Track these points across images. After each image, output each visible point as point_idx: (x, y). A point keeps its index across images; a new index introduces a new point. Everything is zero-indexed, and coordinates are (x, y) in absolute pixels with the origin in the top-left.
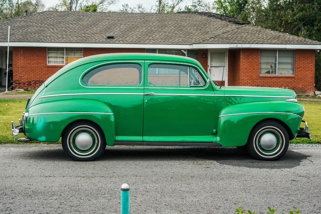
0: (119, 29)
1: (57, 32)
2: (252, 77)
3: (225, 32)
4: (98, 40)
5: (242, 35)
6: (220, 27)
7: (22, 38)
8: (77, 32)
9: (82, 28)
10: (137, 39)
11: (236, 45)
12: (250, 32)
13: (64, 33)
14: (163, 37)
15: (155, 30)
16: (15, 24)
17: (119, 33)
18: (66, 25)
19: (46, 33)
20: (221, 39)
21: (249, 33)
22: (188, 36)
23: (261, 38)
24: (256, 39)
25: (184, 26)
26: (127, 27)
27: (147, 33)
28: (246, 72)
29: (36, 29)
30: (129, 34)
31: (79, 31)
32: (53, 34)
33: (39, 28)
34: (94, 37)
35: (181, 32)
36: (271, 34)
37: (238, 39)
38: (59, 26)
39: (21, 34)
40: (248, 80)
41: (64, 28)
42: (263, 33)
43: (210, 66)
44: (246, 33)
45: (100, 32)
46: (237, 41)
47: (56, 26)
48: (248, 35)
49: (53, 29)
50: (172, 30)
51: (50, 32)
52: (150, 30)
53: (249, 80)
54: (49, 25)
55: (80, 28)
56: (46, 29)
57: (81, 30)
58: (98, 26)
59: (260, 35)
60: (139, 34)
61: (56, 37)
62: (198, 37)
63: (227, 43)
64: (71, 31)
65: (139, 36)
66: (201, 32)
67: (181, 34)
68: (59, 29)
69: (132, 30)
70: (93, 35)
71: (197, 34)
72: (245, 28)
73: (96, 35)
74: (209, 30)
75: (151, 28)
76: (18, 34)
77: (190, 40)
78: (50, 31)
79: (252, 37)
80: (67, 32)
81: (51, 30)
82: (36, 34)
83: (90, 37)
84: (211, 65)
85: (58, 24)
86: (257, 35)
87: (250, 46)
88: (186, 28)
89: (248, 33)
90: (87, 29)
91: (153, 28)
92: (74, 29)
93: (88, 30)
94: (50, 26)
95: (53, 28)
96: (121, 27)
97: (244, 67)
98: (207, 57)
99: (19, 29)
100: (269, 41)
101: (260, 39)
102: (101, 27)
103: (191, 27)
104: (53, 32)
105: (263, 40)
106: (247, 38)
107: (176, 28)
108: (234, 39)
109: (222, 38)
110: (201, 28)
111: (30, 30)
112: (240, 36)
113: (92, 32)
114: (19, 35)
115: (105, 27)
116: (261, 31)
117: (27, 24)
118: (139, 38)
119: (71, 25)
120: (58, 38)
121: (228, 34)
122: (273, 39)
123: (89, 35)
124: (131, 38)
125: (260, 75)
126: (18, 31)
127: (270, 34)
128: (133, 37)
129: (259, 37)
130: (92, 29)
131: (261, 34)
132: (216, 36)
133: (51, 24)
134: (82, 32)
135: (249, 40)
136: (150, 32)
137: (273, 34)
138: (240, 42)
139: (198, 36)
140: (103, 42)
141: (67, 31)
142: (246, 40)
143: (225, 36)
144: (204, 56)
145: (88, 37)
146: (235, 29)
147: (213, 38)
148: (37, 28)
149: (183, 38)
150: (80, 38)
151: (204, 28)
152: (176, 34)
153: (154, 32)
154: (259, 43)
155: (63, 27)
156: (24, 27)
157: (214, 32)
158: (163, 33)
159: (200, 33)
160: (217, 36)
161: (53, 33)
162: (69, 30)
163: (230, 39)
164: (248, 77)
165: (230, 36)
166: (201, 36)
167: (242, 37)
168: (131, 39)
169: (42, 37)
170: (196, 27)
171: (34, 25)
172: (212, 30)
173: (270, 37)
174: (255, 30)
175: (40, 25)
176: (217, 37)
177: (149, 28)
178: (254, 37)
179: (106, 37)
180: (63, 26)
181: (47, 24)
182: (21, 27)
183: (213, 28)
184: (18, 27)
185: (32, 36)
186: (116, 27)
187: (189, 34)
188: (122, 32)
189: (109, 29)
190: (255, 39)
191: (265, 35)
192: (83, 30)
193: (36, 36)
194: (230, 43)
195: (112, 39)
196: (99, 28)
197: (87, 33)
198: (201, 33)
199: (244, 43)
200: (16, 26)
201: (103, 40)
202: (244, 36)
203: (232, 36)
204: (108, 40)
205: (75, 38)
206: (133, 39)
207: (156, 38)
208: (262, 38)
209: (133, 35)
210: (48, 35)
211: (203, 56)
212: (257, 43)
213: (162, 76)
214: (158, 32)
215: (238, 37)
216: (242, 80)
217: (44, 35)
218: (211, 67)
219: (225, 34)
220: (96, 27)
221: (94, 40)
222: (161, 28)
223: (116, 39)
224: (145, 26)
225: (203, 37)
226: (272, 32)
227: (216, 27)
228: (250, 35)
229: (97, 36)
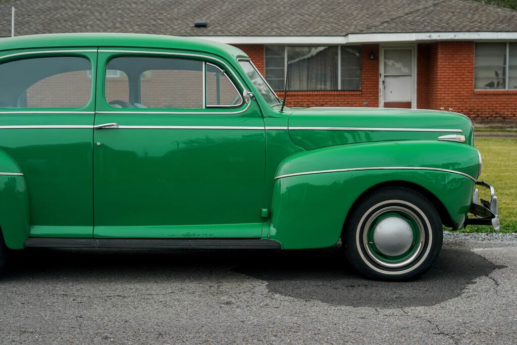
0: (220, 10)
1: (107, 18)
2: (460, 95)
3: (411, 13)
4: (179, 30)
5: (442, 16)
6: (404, 4)
7: (41, 30)
8: (143, 17)
9: (152, 10)
10: (248, 27)
11: (428, 34)
12: (458, 10)
13: (119, 19)
14: (297, 23)
15: (285, 10)
16: (35, 6)
17: (219, 17)
18: (126, 6)
19: (87, 20)
20: (401, 25)
21: (456, 13)
22: (343, 21)
23: (476, 21)
24: (468, 23)
25: (339, 3)
26: (234, 7)
27: (269, 17)
28: (448, 86)
29: (69, 13)
30: (236, 20)
31: (146, 15)
32: (98, 22)
33: (76, 11)
34: (172, 25)
35: (332, 14)
36: (496, 15)
37: (433, 23)
38: (113, 7)
39: (42, 23)
40: (452, 100)
41: (120, 11)
42: (482, 12)
43: (383, 75)
44: (449, 13)
45: (184, 17)
46: (432, 27)
47: (106, 7)
48: (454, 16)
49: (101, 13)
50: (317, 10)
51: (93, 17)
52: (276, 12)
53: (454, 100)
54: (94, 6)
55: (149, 10)
56: (88, 12)
57: (150, 14)
58: (182, 6)
59: (475, 16)
60: (253, 18)
61: (103, 26)
62: (362, 23)
63: (411, 31)
64: (133, 15)
65: (253, 22)
66: (368, 12)
67: (332, 17)
68: (112, 12)
69: (243, 11)
70: (169, 23)
71: (360, 16)
72: (450, 3)
73: (175, 21)
74: (383, 9)
75: (278, 8)
76: (36, 22)
77: (347, 27)
78: (95, 15)
79: (460, 20)
80: (125, 17)
81: (97, 14)
82: (68, 23)
83: (165, 25)
84: (385, 73)
85: (112, 4)
86: (469, 16)
87: (455, 36)
88: (342, 7)
89: (453, 13)
90: (161, 12)
91: (282, 8)
92: (139, 12)
93: (162, 14)
94: (96, 8)
95: (102, 11)
96: (224, 8)
97: (445, 76)
98: (377, 59)
99: (39, 13)
100: (491, 26)
101: (475, 23)
102: (188, 7)
103: (351, 5)
104: (99, 18)
105: (480, 24)
106: (450, 21)
107: (323, 6)
108: (426, 23)
109: (404, 23)
110: (369, 6)
111: (59, 15)
112: (437, 18)
113: (169, 16)
114: (38, 24)
115: (194, 7)
116: (477, 9)
117: (56, 6)
118: (252, 25)
119: (134, 6)
120: (105, 28)
121: (416, 15)
122: (499, 23)
123: (163, 23)
124: (239, 25)
125: (476, 90)
126: (37, 17)
127: (495, 13)
128: (243, 24)
129: (473, 20)
130: (170, 12)
131: (478, 15)
132: (392, 19)
133: (99, 5)
134: (152, 16)
135: (453, 25)
136: (275, 14)
137: (500, 13)
138: (436, 29)
139: (361, 20)
140: (185, 34)
141: (126, 15)
142: (448, 26)
143: (410, 19)
144: (372, 57)
145: (161, 25)
146: (430, 7)
147: (386, 22)
148: (72, 12)
149: (333, 24)
150: (146, 27)
151: (375, 6)
152: (322, 17)
153: (283, 15)
154: (472, 30)
155: (119, 9)
156: (49, 9)
157: (392, 12)
158: (299, 16)
159: (367, 16)
160: (395, 19)
161: (99, 20)
162: (127, 14)
163: (419, 23)
164: (452, 95)
165: (420, 19)
166: (368, 20)
167: (440, 21)
168: (237, 28)
169: (78, 27)
170: (360, 5)
171: (68, 6)
172: (389, 9)
173: (494, 19)
174: (467, 7)
175: (79, 6)
176: (394, 21)
177: (275, 8)
178: (464, 19)
179: (193, 25)
180: (119, 7)
181: (92, 4)
182: (45, 10)
183: (392, 5)
184: (39, 11)
185: (59, 26)
186: (215, 7)
187: (346, 17)
188: (224, 15)
189: (201, 11)
190: (465, 24)
191: (485, 15)
192: (154, 14)
193: (67, 26)
194: (417, 31)
195: (202, 29)
196: (183, 10)
197: (160, 19)
198: (367, 14)
199: (443, 30)
200: (36, 8)
201: (186, 30)
202: (444, 17)
203: (423, 19)
204: (196, 30)
205: (137, 27)
206: (242, 27)
207: (284, 26)
208: (479, 20)
209: (243, 20)
210: (89, 23)
211: (370, 56)
212: (469, 31)
213: (295, 95)
214: (289, 14)
215: (435, 20)
216: (442, 100)
217: (81, 23)
218: (385, 76)
219: (410, 15)
220: (179, 8)
221: (171, 30)
222: (297, 7)
223: (209, 28)
224: (268, 5)
225: (370, 22)
226: (499, 10)
227: (398, 4)
228: (457, 16)
229: (176, 24)
